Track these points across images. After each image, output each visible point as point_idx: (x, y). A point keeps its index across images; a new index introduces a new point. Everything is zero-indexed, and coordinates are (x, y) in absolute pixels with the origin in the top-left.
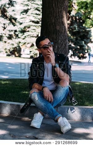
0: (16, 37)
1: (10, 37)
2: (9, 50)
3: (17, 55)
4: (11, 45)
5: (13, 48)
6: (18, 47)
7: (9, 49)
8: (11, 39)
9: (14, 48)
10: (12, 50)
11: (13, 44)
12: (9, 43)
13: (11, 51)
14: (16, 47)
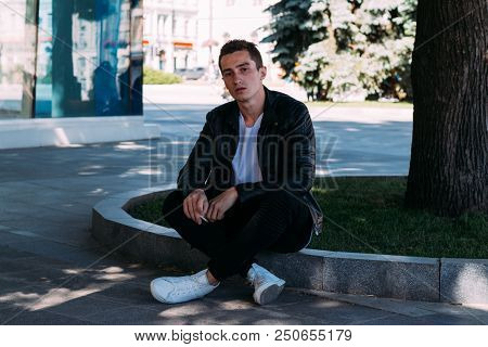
0: (398, 34)
1: (376, 35)
2: (375, 79)
3: (402, 95)
4: (381, 63)
5: (387, 71)
6: (404, 66)
7: (373, 74)
8: (381, 42)
9: (392, 72)
10: (385, 77)
11: (387, 59)
12: (372, 55)
13: (381, 81)
14: (397, 69)
